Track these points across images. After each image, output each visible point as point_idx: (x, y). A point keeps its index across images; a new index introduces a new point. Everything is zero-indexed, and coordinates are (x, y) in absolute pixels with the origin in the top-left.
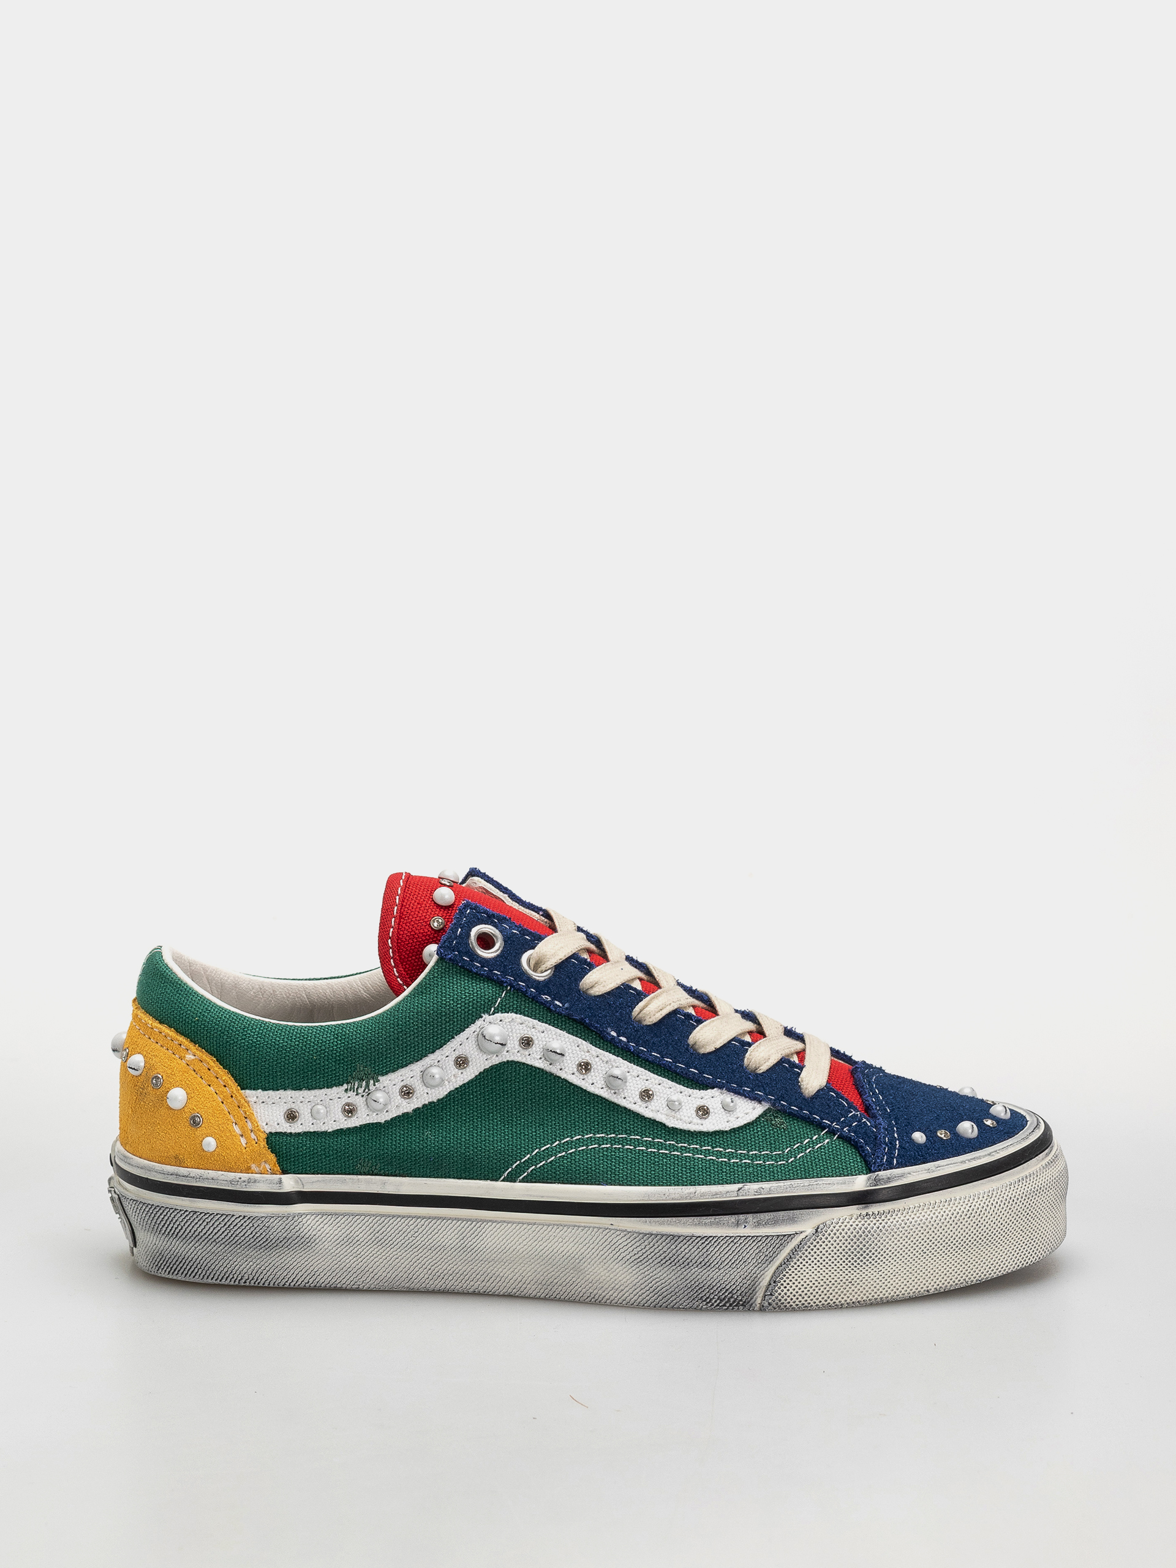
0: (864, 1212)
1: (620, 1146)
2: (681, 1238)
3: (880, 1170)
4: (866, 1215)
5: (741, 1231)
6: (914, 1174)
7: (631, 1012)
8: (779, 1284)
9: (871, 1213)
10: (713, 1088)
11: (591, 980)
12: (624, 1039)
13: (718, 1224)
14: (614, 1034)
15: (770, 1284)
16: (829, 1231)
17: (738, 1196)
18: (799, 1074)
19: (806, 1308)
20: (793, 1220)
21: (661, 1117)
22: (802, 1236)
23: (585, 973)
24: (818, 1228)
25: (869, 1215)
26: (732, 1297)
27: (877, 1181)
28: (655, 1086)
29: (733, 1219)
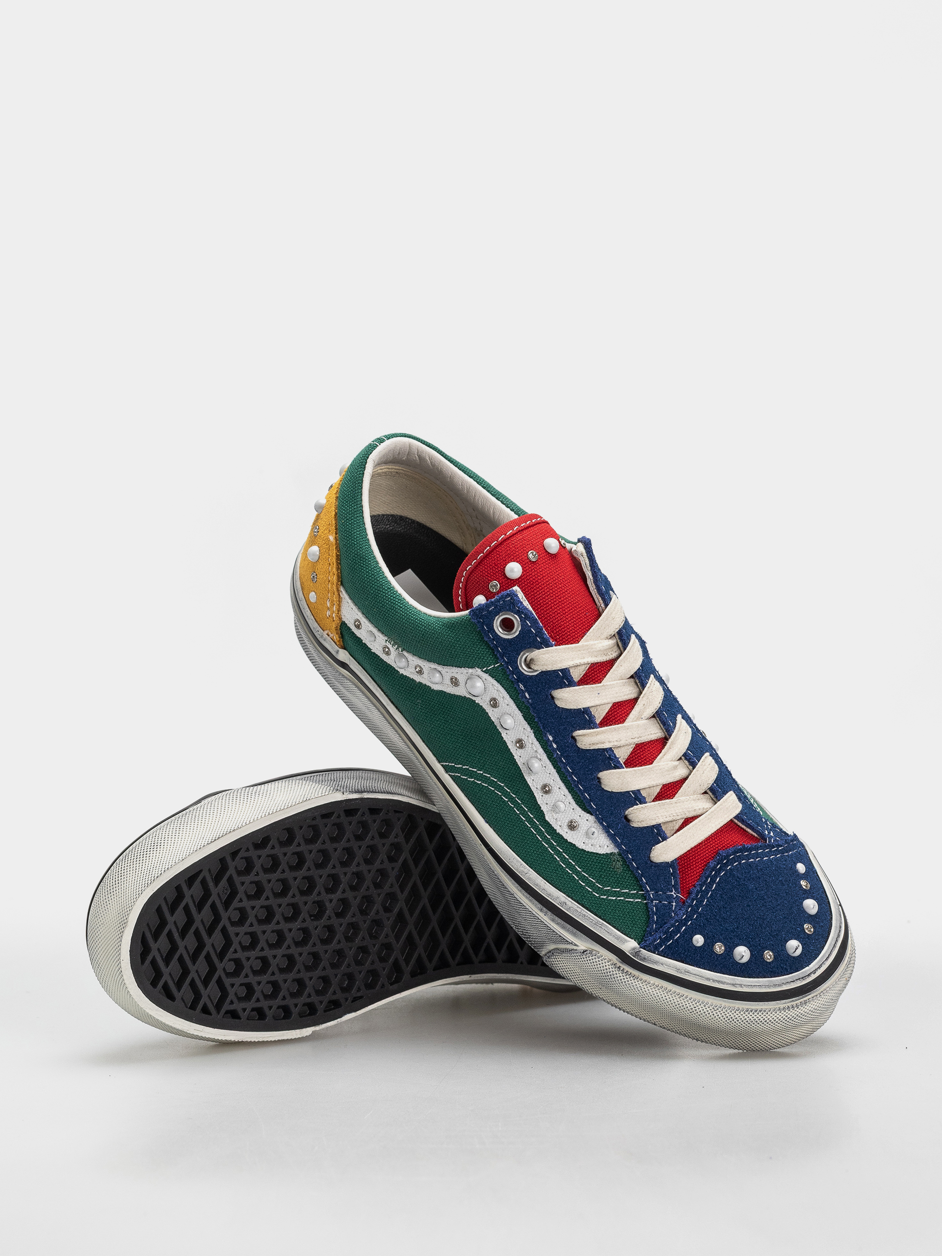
0: (619, 964)
1: (513, 806)
3: (644, 949)
4: (618, 968)
5: (541, 914)
6: (666, 966)
7: (572, 731)
8: (554, 957)
9: (622, 969)
10: (591, 814)
11: (559, 695)
12: (555, 746)
13: (530, 901)
14: (551, 738)
15: (550, 952)
16: (590, 958)
18: (659, 842)
20: (574, 935)
21: (544, 808)
22: (575, 948)
23: (562, 686)
24: (585, 951)
25: (620, 969)
27: (637, 954)
28: (555, 788)
29: (540, 906)
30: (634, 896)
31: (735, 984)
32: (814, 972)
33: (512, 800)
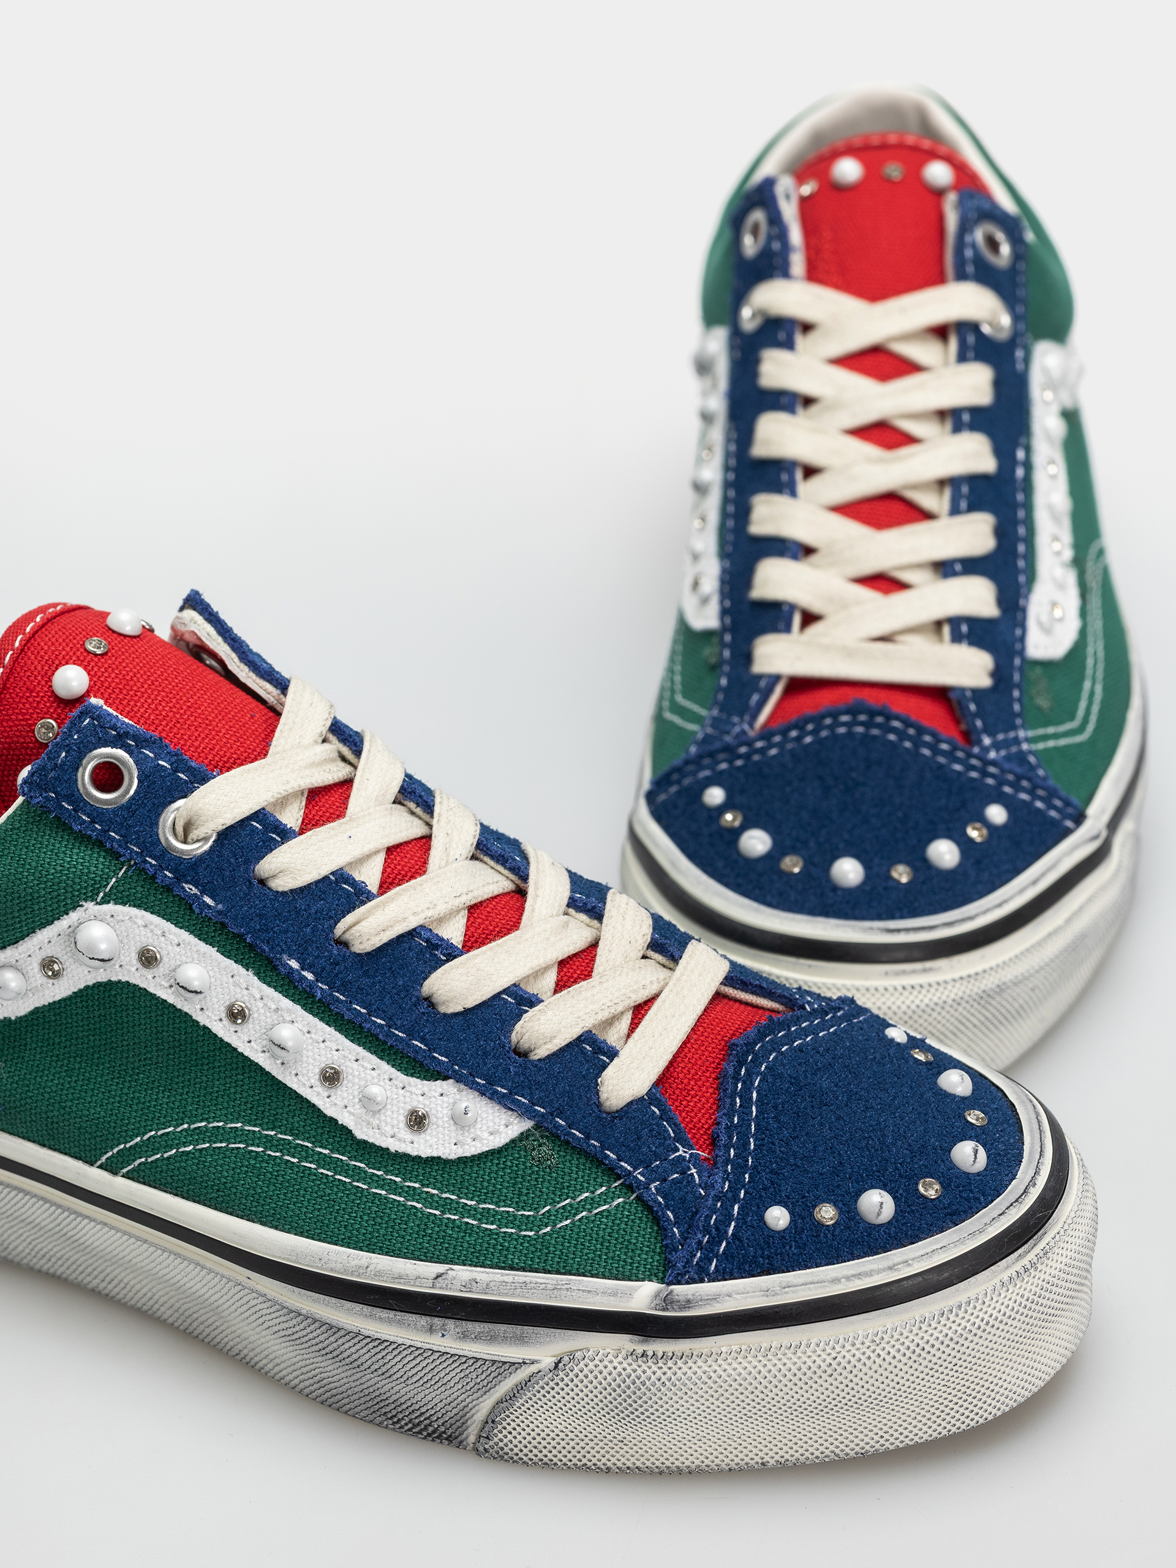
0: (640, 1349)
1: (278, 1154)
2: (342, 1333)
3: (679, 1283)
4: (642, 1356)
5: (436, 1342)
6: (738, 1297)
7: (332, 928)
8: (500, 1427)
9: (650, 1353)
10: (445, 1078)
11: (273, 866)
12: (310, 976)
13: (400, 1323)
14: (294, 964)
15: (487, 1422)
16: (576, 1370)
17: (433, 1287)
18: (604, 1066)
19: (546, 1466)
20: (521, 1340)
21: (345, 1119)
22: (534, 1368)
23: (269, 846)
24: (560, 1362)
25: (647, 1356)
26: (430, 1425)
27: (668, 1301)
28: (348, 1063)
29: (423, 1321)
30: (605, 1198)
31: (895, 1265)
32: (1032, 1182)
33: (269, 1143)
